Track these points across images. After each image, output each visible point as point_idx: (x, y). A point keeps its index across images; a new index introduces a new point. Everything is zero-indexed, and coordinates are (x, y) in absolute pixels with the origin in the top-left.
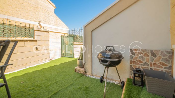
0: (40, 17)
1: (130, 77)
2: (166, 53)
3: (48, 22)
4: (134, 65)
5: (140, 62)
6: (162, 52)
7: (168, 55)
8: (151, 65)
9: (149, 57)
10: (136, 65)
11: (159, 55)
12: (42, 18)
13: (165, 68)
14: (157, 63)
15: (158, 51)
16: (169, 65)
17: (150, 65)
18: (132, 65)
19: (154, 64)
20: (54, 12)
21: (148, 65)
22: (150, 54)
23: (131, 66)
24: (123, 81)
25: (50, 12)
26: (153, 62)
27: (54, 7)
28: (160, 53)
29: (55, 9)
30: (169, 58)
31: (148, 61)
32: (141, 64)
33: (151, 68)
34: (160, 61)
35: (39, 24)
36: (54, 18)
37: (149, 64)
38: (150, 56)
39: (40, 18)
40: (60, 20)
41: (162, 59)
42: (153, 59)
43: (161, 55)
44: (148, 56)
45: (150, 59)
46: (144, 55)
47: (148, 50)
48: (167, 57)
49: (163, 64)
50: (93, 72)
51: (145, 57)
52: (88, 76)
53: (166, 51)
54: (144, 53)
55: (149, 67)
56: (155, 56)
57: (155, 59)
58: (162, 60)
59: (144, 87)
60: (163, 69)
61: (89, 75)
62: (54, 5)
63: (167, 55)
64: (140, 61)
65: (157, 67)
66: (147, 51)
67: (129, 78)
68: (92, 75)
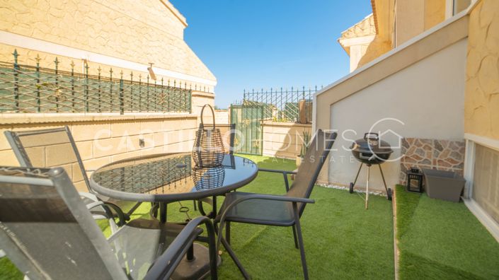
0: (151, 52)
1: (401, 182)
2: (457, 145)
3: (170, 65)
4: (408, 163)
5: (417, 158)
6: (452, 143)
7: (460, 148)
8: (435, 163)
9: (432, 151)
10: (410, 163)
11: (447, 148)
12: (156, 54)
13: (455, 167)
14: (443, 160)
15: (444, 142)
16: (461, 162)
17: (432, 163)
18: (404, 163)
19: (439, 161)
20: (182, 38)
21: (430, 163)
22: (433, 146)
23: (402, 164)
24: (390, 189)
25: (173, 38)
26: (438, 159)
27: (184, 24)
28: (448, 145)
29: (184, 30)
30: (461, 151)
31: (430, 157)
32: (418, 161)
33: (434, 168)
34: (449, 157)
35: (148, 69)
36: (184, 52)
37: (432, 161)
38: (433, 149)
39: (151, 55)
40: (198, 59)
41: (450, 153)
42: (438, 154)
43: (449, 147)
44: (430, 149)
45: (433, 153)
46: (424, 148)
47: (431, 140)
48: (458, 151)
49: (452, 161)
50: (331, 177)
51: (426, 151)
52: (322, 185)
53: (456, 142)
54: (424, 145)
55: (432, 166)
56: (441, 150)
57: (441, 153)
58: (451, 155)
59: (423, 194)
60: (451, 168)
61: (323, 183)
62: (184, 20)
63: (457, 148)
64: (417, 156)
65: (443, 165)
66: (430, 142)
67: (398, 183)
68: (329, 184)
